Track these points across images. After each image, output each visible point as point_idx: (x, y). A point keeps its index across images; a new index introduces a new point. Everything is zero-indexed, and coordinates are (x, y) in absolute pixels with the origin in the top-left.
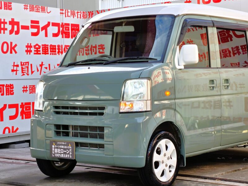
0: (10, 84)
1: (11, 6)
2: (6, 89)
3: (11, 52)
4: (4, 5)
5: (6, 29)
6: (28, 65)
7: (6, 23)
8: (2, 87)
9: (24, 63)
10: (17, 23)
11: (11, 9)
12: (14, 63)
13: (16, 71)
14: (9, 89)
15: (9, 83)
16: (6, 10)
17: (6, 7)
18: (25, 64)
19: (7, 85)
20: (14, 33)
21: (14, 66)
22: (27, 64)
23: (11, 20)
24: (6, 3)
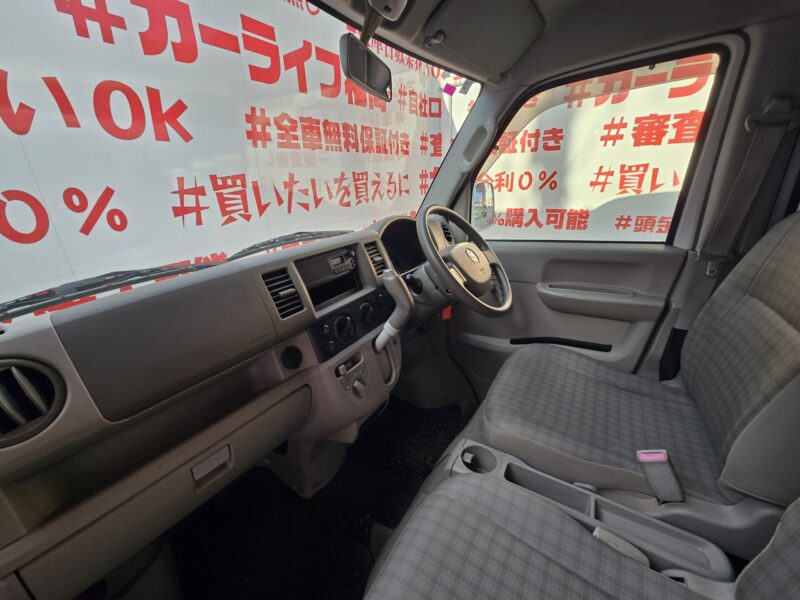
6: (645, 170)
9: (630, 167)
18: (634, 169)
22: (642, 169)
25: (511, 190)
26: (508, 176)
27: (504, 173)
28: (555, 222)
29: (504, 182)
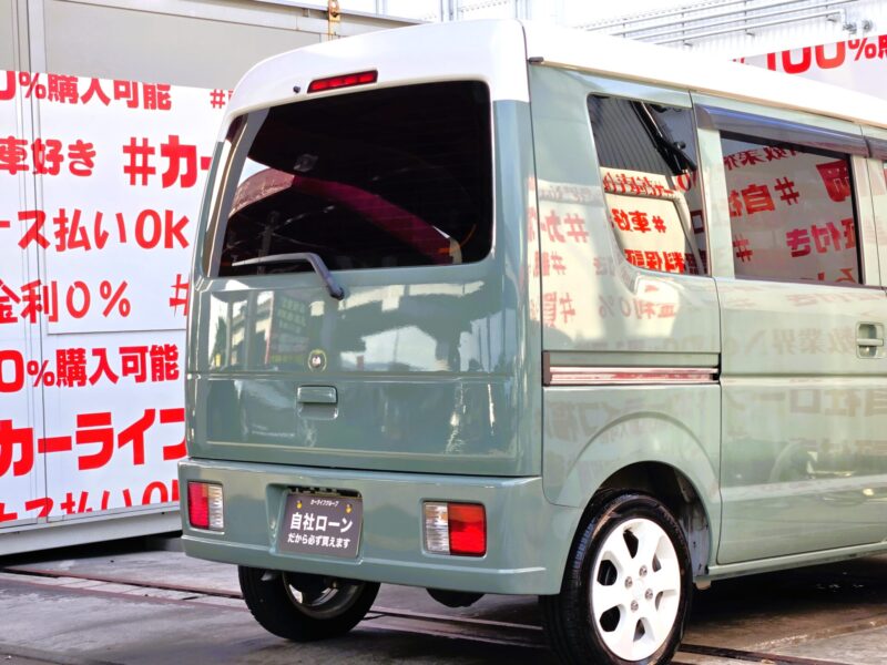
0: (167, 346)
1: (167, 96)
2: (153, 361)
3: (169, 244)
4: (146, 93)
5: (152, 171)
7: (152, 151)
8: (139, 355)
10: (190, 152)
11: (167, 106)
12: (179, 277)
13: (186, 302)
14: (161, 360)
15: (161, 341)
16: (150, 111)
17: (153, 99)
19: (154, 347)
20: (178, 181)
21: (178, 286)
23: (166, 142)
24: (153, 87)
25: (54, 318)
26: (46, 288)
27: (39, 283)
28: (134, 370)
29: (42, 302)
